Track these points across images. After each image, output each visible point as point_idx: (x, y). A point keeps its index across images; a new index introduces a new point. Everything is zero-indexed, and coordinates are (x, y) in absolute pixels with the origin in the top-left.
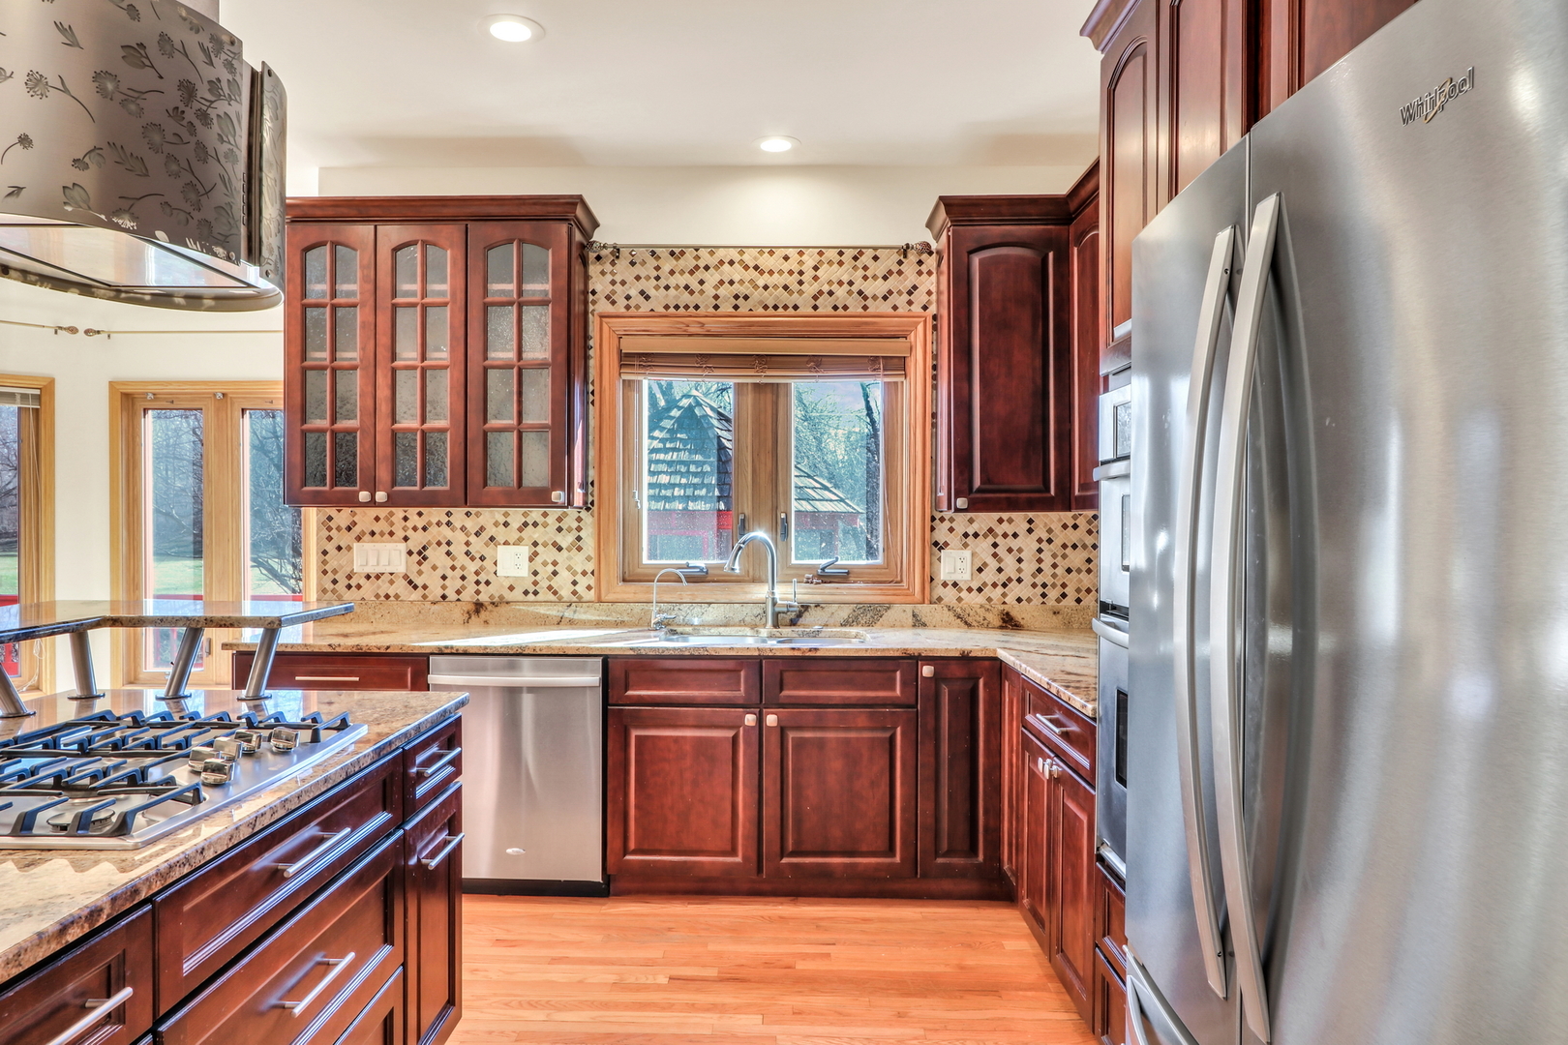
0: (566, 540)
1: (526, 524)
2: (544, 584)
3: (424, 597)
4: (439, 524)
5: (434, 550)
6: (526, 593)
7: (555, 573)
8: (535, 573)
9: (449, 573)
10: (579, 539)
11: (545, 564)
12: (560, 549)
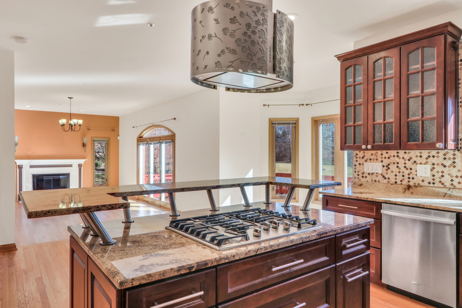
0: (448, 163)
1: (429, 157)
2: (437, 180)
3: (389, 182)
4: (394, 156)
5: (392, 165)
6: (429, 183)
7: (443, 176)
8: (434, 176)
9: (398, 174)
10: (454, 162)
11: (438, 172)
12: (445, 166)
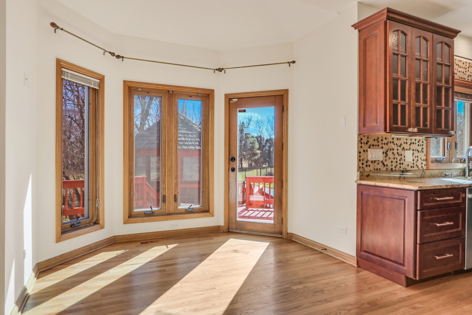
0: (420, 149)
1: (411, 143)
2: (415, 164)
3: (387, 169)
4: (391, 142)
5: (389, 152)
6: (411, 167)
7: (418, 160)
8: (413, 160)
9: (393, 160)
10: (423, 148)
11: (415, 157)
12: (419, 152)
